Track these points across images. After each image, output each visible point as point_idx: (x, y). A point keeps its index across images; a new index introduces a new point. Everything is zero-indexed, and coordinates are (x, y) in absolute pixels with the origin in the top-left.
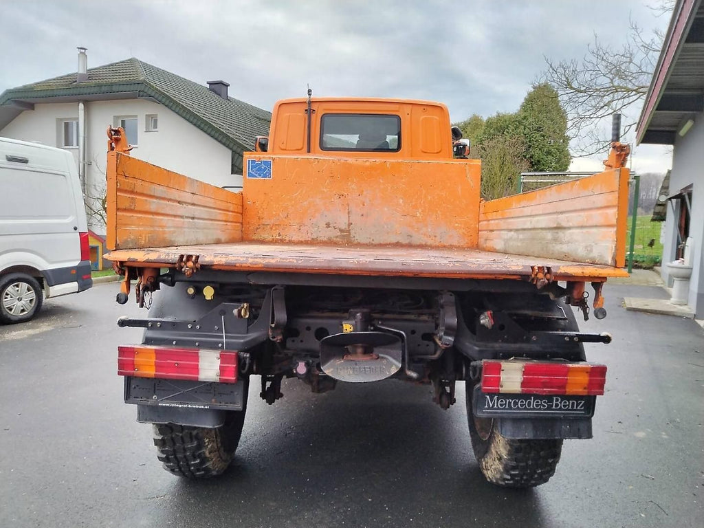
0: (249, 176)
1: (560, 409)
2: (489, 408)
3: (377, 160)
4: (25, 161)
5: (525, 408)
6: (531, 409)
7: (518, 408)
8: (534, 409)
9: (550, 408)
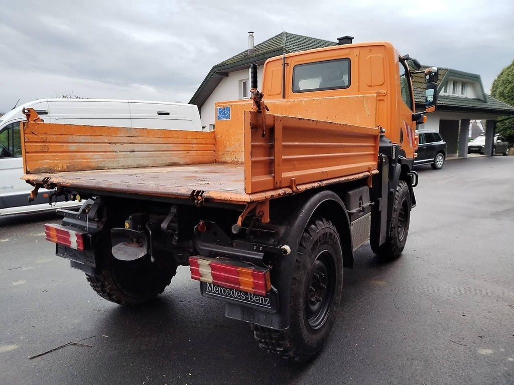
0: (218, 119)
1: (254, 302)
2: (209, 292)
3: (296, 100)
4: (168, 114)
5: (231, 296)
6: (234, 298)
7: (226, 295)
8: (236, 298)
9: (247, 299)
